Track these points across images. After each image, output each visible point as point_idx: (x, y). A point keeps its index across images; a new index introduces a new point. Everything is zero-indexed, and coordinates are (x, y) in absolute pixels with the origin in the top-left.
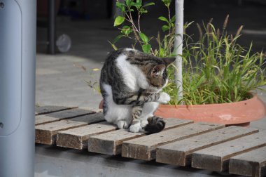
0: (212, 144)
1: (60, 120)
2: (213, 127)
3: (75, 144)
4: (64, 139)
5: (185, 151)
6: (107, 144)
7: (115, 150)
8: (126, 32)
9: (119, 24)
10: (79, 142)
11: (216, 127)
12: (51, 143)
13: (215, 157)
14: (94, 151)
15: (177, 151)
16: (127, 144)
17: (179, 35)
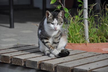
0: (88, 63)
1: (19, 51)
2: (95, 55)
3: (20, 63)
4: (15, 60)
5: (70, 67)
6: (34, 63)
7: (38, 66)
8: (59, 8)
9: (53, 3)
10: (22, 62)
11: (97, 54)
12: (10, 62)
13: (85, 70)
14: (28, 67)
15: (66, 67)
16: (43, 63)
17: (85, 9)
